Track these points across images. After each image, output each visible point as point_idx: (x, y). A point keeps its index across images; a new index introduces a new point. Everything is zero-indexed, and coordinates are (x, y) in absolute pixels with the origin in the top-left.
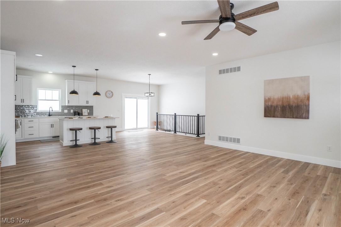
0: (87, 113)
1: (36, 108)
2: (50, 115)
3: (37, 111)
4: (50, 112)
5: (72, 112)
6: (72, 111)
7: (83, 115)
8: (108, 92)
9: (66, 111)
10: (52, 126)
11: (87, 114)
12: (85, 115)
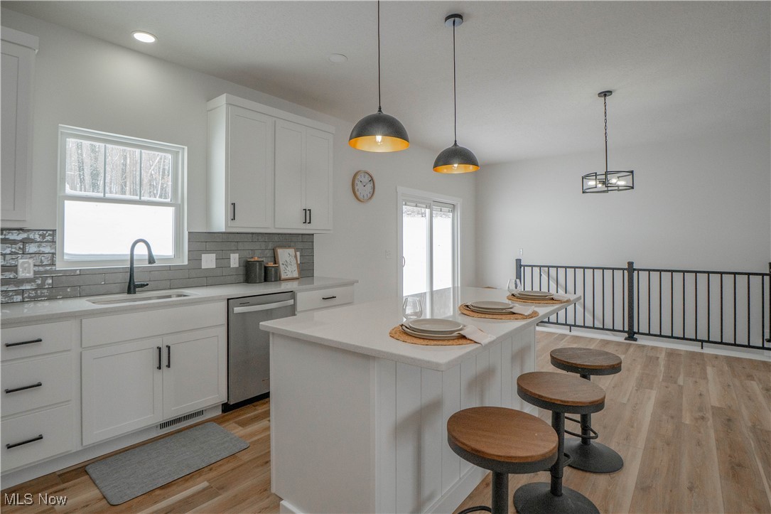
0: (295, 267)
1: (53, 242)
2: (132, 288)
3: (59, 266)
4: (132, 269)
5: (237, 265)
6: (235, 260)
7: (283, 276)
8: (358, 177)
9: (209, 261)
10: (163, 358)
11: (296, 275)
12: (290, 276)
